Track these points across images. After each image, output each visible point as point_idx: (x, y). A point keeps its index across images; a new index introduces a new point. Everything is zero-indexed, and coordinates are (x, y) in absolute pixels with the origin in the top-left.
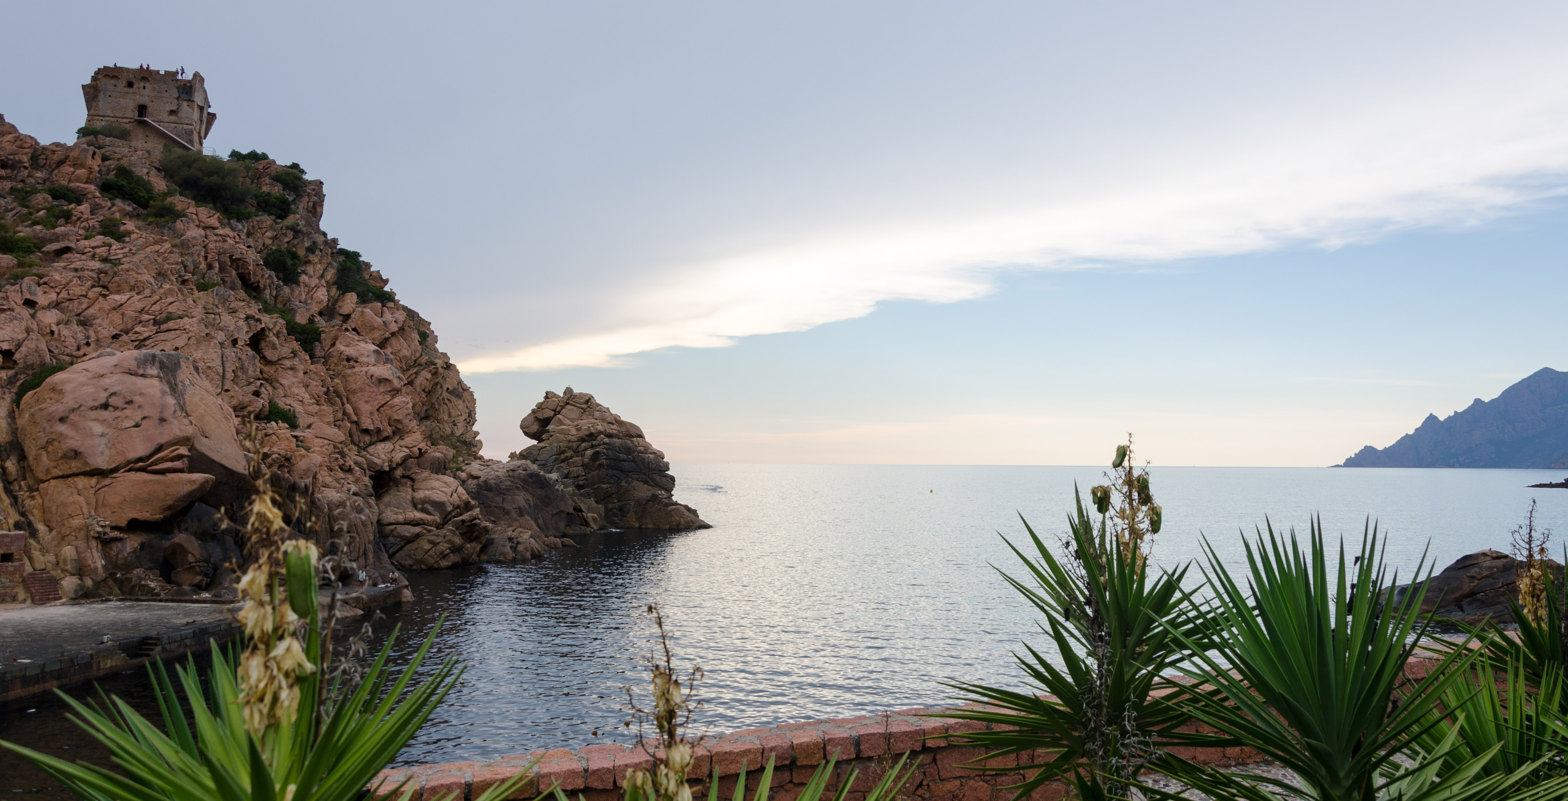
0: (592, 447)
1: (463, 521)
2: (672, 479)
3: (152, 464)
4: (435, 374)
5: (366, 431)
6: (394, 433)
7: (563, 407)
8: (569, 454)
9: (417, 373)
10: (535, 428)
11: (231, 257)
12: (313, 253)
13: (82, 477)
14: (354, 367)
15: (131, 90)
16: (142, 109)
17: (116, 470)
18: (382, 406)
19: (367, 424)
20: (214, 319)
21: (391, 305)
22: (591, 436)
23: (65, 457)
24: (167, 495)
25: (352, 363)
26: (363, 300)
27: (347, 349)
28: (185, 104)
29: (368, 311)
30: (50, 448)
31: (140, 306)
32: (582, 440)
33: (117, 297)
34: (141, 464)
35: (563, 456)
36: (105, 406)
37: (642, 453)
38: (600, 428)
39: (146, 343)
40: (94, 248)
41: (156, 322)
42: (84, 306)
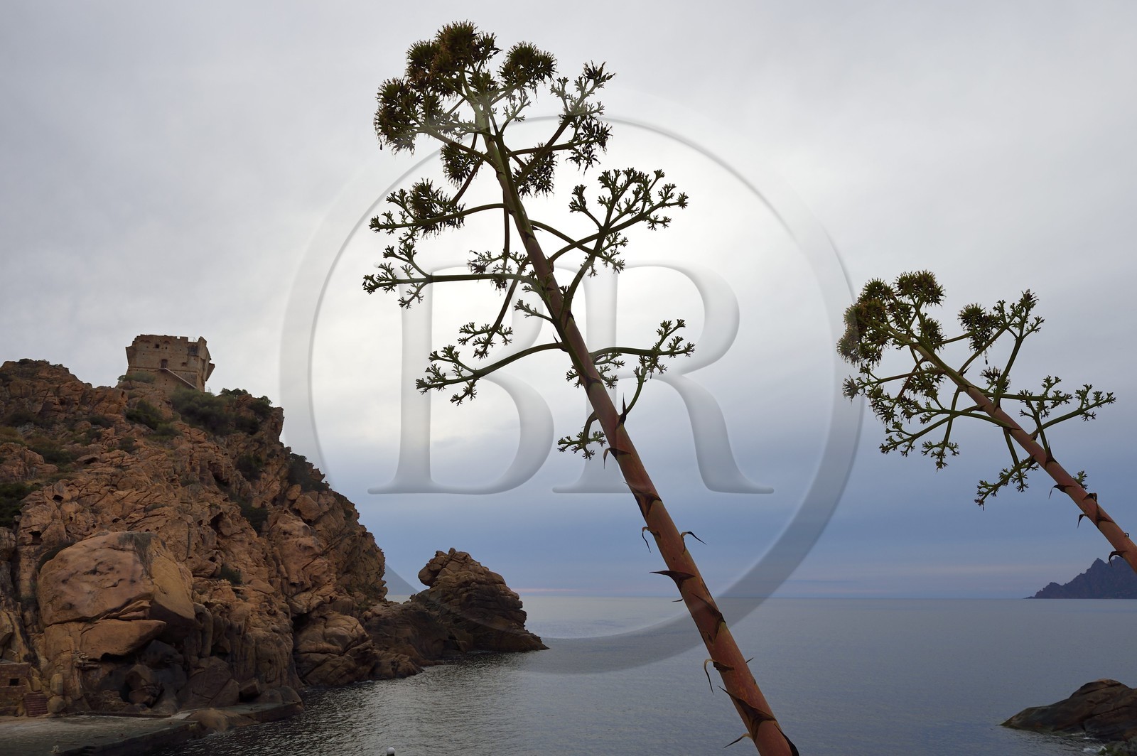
0: (467, 591)
1: (359, 650)
2: (525, 614)
3: (122, 614)
4: (354, 541)
5: (293, 585)
6: (313, 586)
7: (448, 562)
8: (450, 596)
9: (341, 540)
10: (428, 578)
11: (209, 462)
12: (272, 457)
13: (74, 623)
14: (288, 538)
15: (157, 350)
16: (164, 361)
17: (98, 617)
18: (306, 566)
19: (294, 579)
20: (188, 507)
21: (325, 492)
22: (467, 583)
23: (63, 608)
24: (131, 636)
25: (287, 535)
26: (305, 489)
27: (285, 526)
28: (193, 358)
29: (308, 497)
30: (55, 602)
31: (136, 498)
32: (460, 586)
33: (121, 493)
34: (114, 613)
35: (446, 598)
36: (94, 572)
37: (503, 595)
38: (473, 577)
39: (137, 525)
40: (112, 458)
41: (146, 510)
42: (97, 499)
